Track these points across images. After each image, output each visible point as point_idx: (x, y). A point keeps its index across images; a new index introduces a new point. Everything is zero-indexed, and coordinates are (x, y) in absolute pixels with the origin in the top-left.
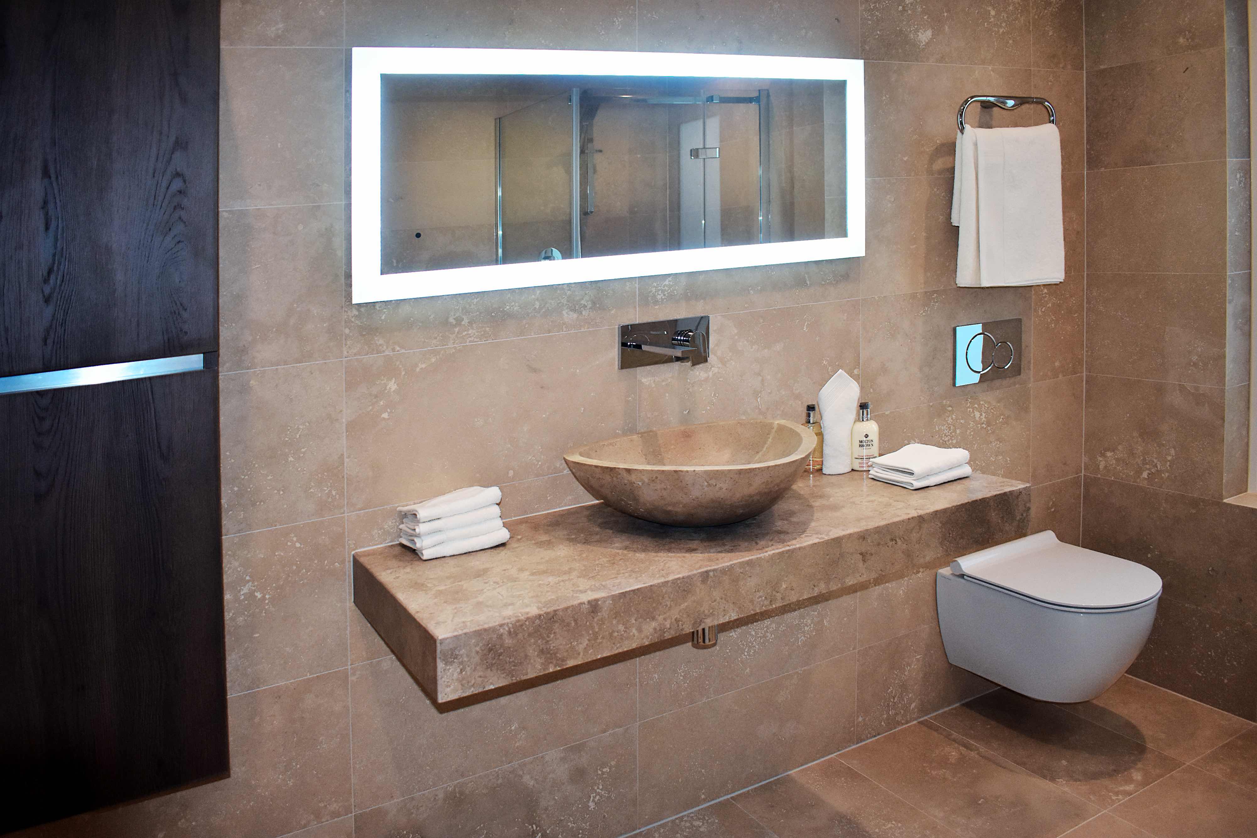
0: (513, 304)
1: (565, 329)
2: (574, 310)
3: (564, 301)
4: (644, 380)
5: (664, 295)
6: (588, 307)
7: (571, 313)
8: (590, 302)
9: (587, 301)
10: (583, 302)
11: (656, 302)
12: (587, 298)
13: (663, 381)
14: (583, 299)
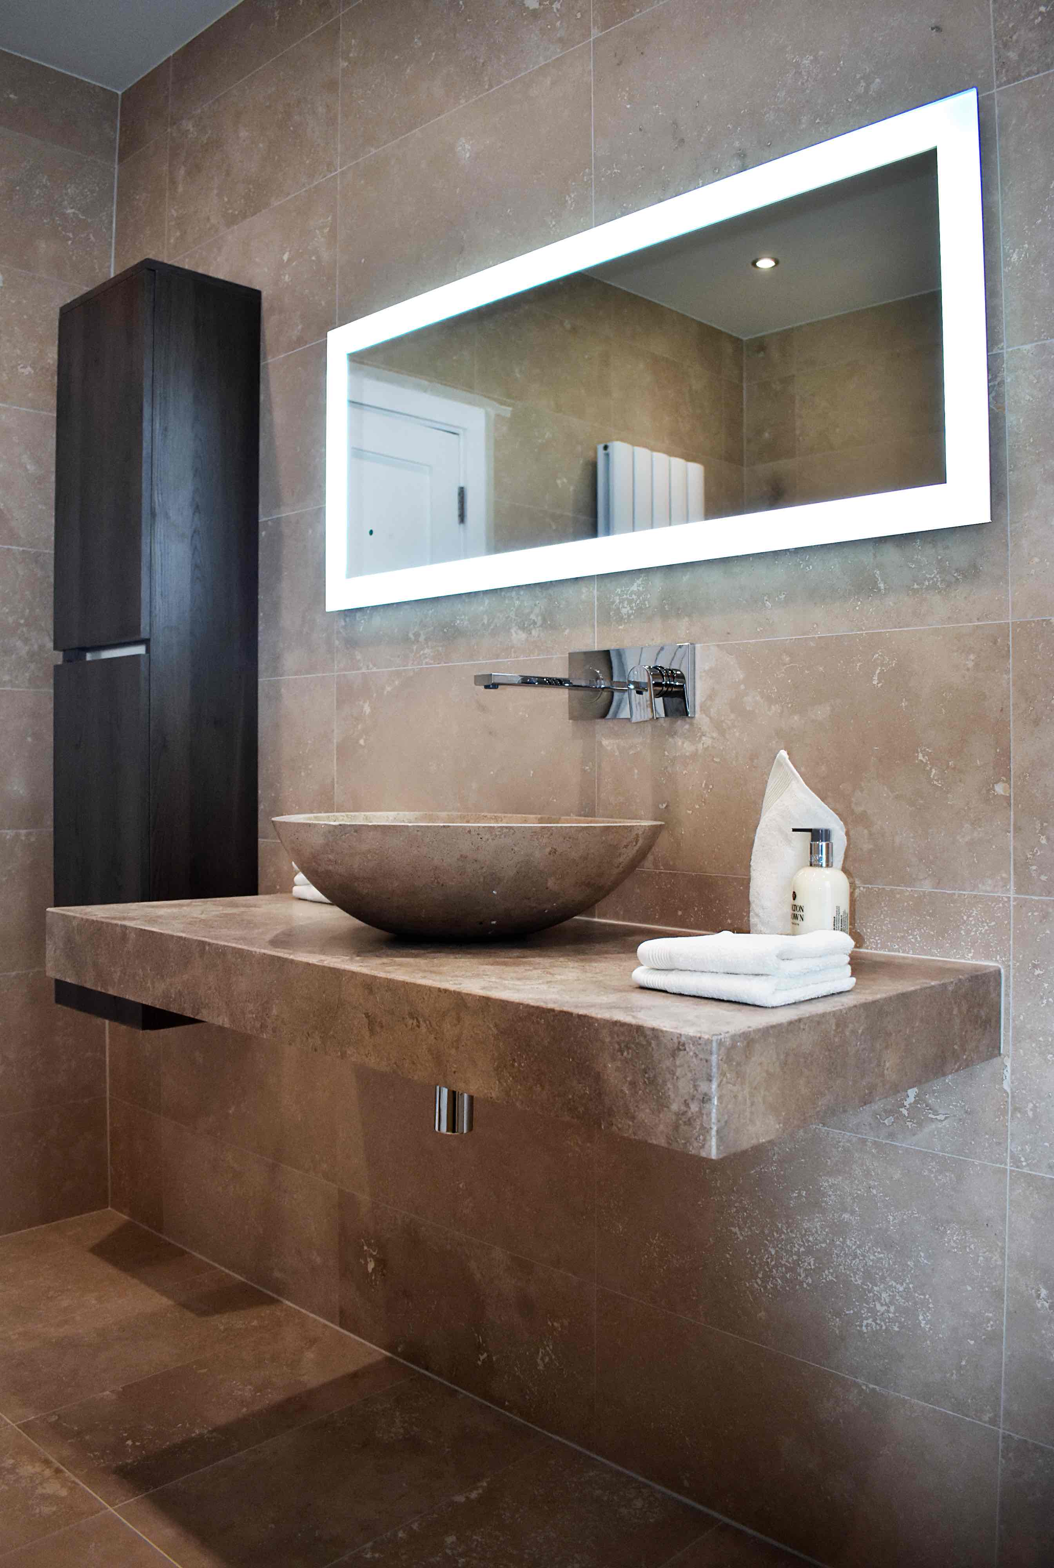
0: (463, 617)
1: (513, 655)
2: (523, 628)
3: (512, 615)
4: (605, 742)
5: (632, 608)
6: (538, 624)
7: (520, 632)
8: (540, 618)
9: (537, 616)
10: (533, 617)
11: (620, 620)
12: (537, 610)
13: (631, 748)
14: (532, 612)
